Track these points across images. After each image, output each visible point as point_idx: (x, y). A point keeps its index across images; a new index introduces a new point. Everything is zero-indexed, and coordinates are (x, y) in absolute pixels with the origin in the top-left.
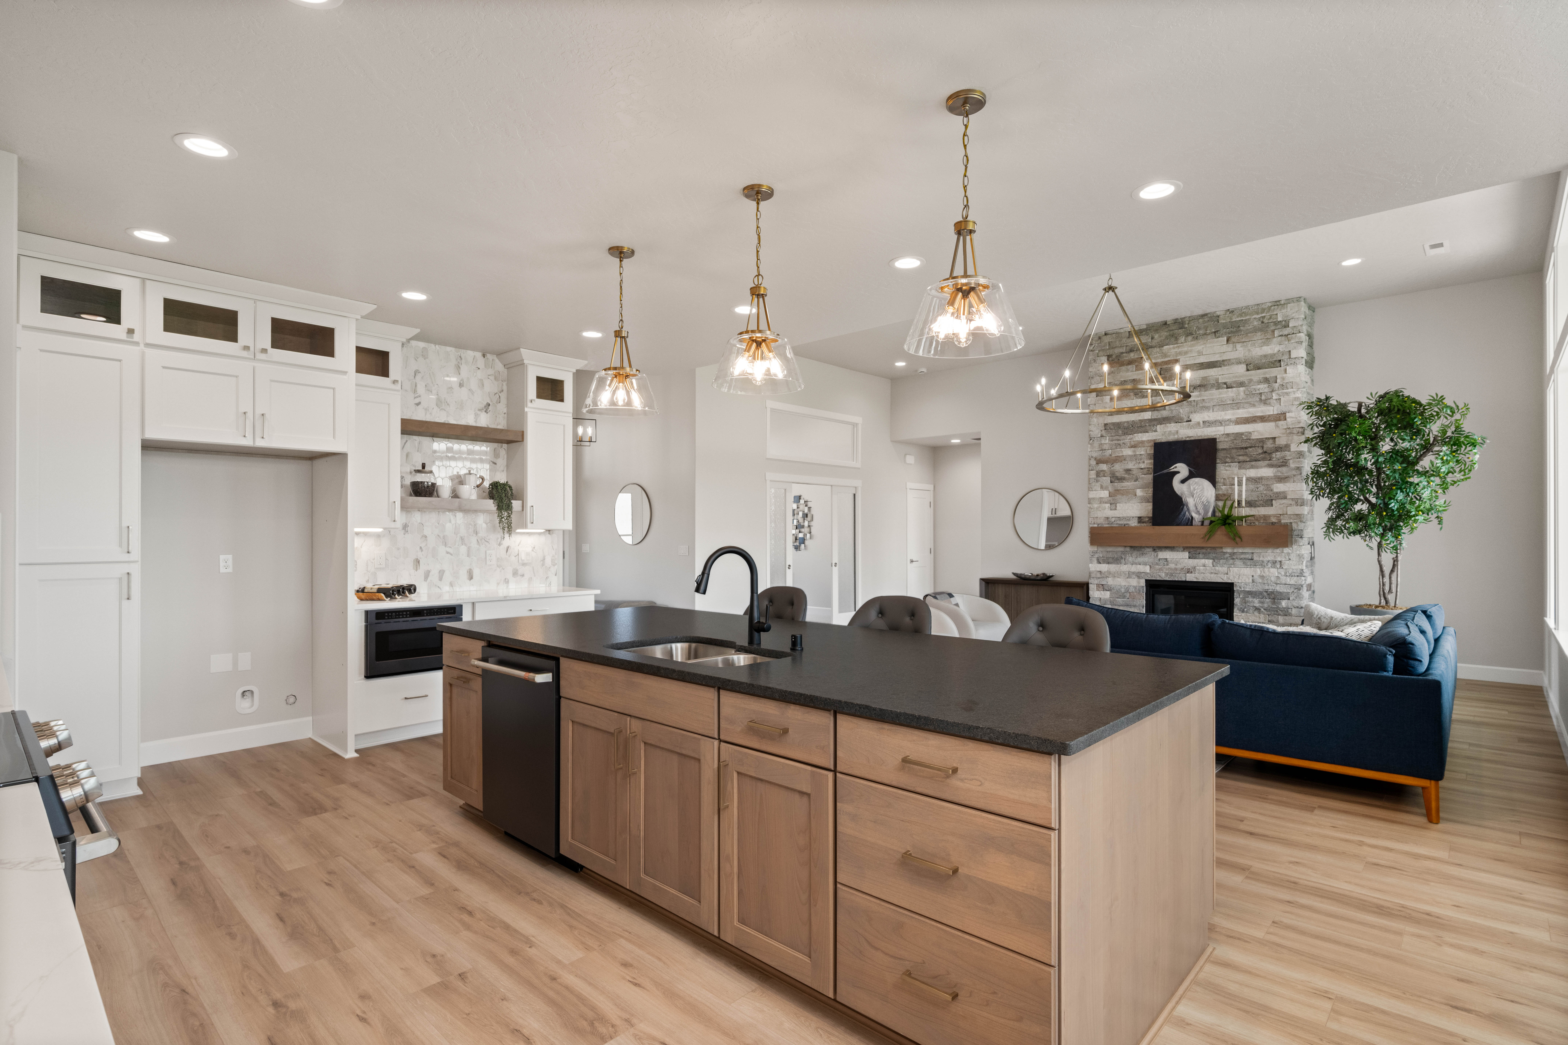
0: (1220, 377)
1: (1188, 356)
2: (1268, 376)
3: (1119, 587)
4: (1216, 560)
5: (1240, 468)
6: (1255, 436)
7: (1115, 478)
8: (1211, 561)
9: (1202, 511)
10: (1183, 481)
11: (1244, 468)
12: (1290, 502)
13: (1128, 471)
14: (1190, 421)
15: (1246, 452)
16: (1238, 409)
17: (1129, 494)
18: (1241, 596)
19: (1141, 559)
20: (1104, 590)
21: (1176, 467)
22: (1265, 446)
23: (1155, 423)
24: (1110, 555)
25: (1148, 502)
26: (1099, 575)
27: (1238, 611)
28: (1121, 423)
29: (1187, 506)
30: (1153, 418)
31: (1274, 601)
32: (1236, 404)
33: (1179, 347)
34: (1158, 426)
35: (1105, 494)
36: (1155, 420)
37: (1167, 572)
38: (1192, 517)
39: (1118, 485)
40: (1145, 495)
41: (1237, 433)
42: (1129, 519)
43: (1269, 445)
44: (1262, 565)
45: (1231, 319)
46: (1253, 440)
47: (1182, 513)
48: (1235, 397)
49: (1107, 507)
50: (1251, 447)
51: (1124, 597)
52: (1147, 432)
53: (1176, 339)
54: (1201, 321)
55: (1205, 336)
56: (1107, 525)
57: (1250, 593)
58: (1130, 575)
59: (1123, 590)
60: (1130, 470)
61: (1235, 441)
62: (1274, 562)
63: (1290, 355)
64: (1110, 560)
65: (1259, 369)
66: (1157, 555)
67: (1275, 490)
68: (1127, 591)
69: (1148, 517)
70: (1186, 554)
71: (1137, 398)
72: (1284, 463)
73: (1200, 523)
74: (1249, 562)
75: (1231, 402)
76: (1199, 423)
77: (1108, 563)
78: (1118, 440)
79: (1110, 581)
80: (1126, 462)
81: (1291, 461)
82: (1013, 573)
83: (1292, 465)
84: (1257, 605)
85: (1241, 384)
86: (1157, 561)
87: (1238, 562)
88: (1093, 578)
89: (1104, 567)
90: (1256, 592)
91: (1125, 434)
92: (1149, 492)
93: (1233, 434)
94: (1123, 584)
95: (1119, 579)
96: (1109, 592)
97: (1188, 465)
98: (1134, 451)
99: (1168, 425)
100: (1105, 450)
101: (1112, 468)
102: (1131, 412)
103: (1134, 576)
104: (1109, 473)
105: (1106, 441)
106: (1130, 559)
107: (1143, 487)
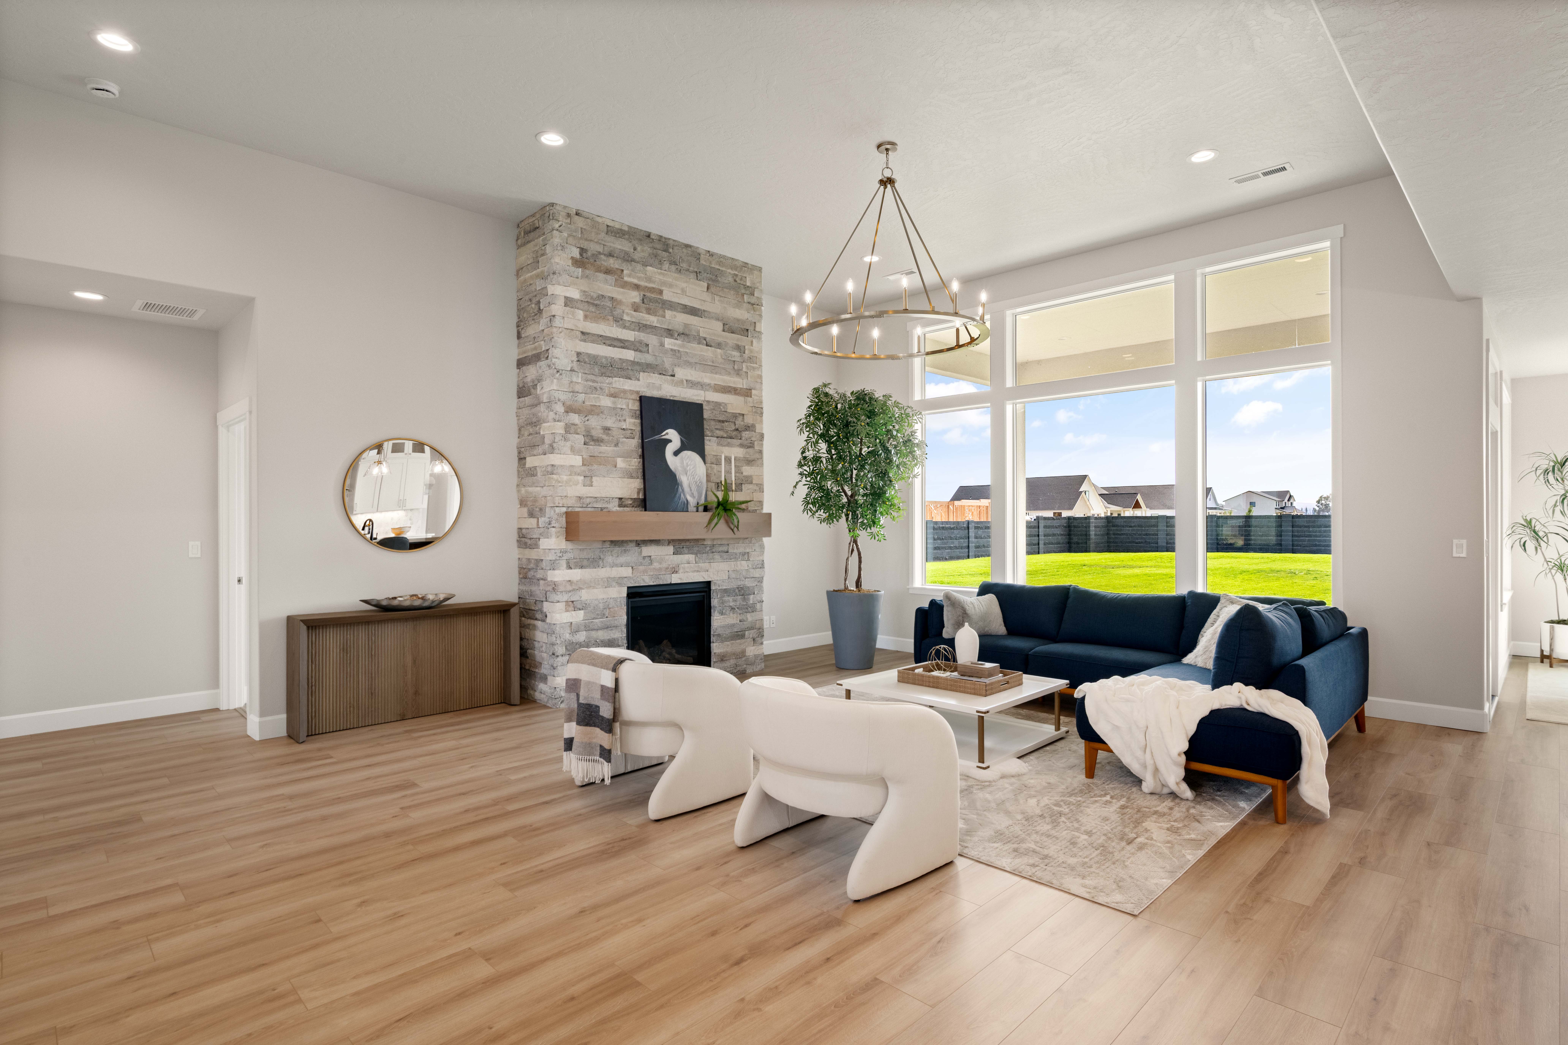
0: (701, 330)
1: (673, 290)
2: (740, 344)
3: (596, 602)
4: (698, 555)
5: (719, 444)
6: (730, 410)
7: (591, 439)
8: (694, 556)
9: (696, 494)
10: (676, 453)
11: (722, 445)
12: (755, 487)
13: (607, 429)
14: (673, 376)
15: (723, 427)
16: (716, 373)
17: (609, 463)
18: (719, 596)
19: (622, 559)
20: (576, 609)
21: (667, 434)
22: (737, 422)
23: (638, 368)
24: (584, 555)
25: (632, 477)
26: (569, 588)
27: (718, 615)
28: (598, 356)
29: (682, 486)
30: (636, 360)
31: (744, 598)
32: (714, 368)
33: (663, 274)
34: (641, 374)
35: (577, 461)
36: (638, 363)
37: (652, 573)
38: (687, 501)
39: (594, 449)
40: (628, 467)
41: (716, 402)
42: (609, 500)
43: (739, 422)
44: (734, 557)
45: (710, 263)
46: (729, 413)
47: (678, 495)
48: (714, 359)
49: (580, 482)
50: (727, 422)
51: (603, 615)
52: (630, 379)
53: (661, 263)
54: (684, 250)
55: (688, 273)
56: (580, 509)
57: (726, 591)
58: (608, 582)
59: (601, 606)
60: (609, 430)
61: (714, 411)
62: (744, 554)
63: (755, 327)
64: (585, 563)
65: (732, 332)
66: (641, 552)
67: (745, 474)
68: (609, 606)
69: (631, 499)
70: (671, 549)
71: (617, 326)
72: (751, 446)
73: (695, 509)
74: (725, 556)
75: (711, 364)
76: (682, 381)
77: (582, 567)
78: (594, 381)
79: (585, 595)
80: (604, 416)
81: (756, 443)
82: (361, 601)
83: (757, 448)
84: (731, 604)
85: (719, 346)
86: (641, 560)
87: (717, 556)
88: (562, 592)
89: (576, 574)
90: (730, 589)
91: (602, 374)
92: (633, 463)
93: (713, 402)
94: (601, 596)
95: (595, 591)
96: (582, 612)
97: (680, 433)
98: (614, 403)
99: (652, 374)
100: (578, 392)
101: (587, 423)
102: (610, 346)
103: (614, 584)
104: (584, 429)
105: (578, 378)
106: (609, 559)
107: (626, 456)
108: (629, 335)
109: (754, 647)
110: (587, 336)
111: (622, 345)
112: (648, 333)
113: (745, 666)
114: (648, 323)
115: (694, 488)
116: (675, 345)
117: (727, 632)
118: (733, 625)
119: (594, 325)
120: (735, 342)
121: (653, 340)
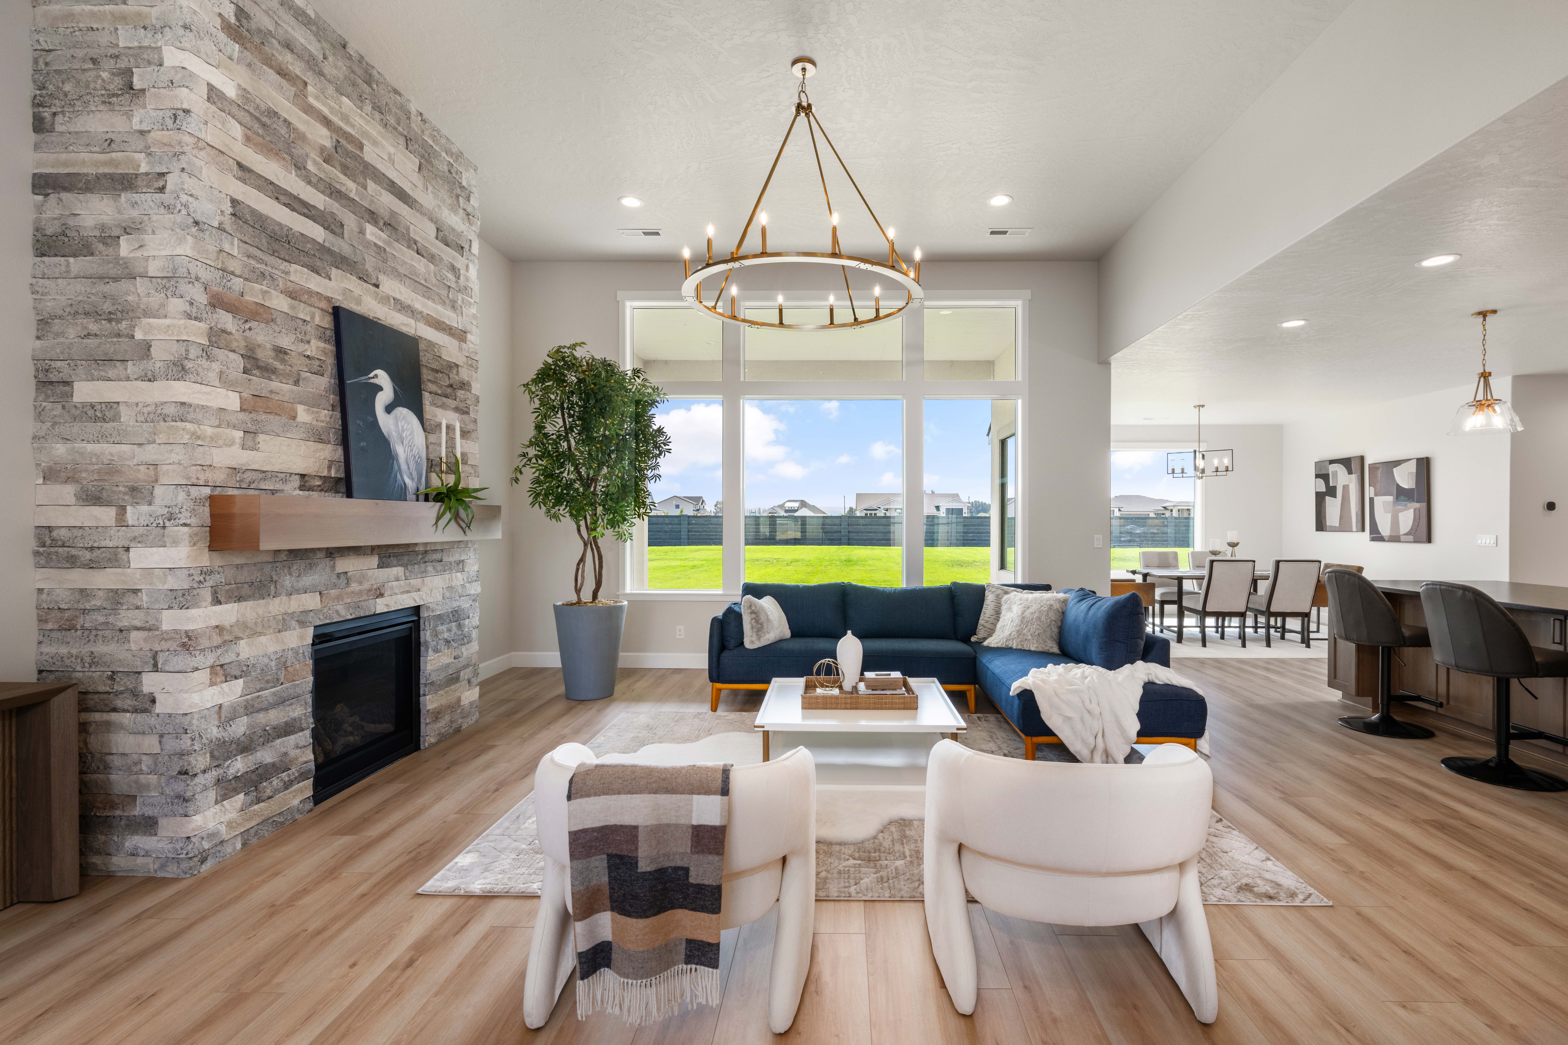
0: (412, 227)
1: (377, 150)
3: (266, 660)
5: (436, 404)
6: (444, 355)
7: (255, 365)
8: (403, 569)
10: (389, 409)
11: (439, 406)
12: (470, 470)
13: (280, 352)
14: (377, 286)
15: (438, 379)
16: (429, 298)
17: (285, 412)
18: (429, 626)
19: (308, 580)
20: (228, 677)
21: (376, 376)
22: (451, 375)
23: (329, 258)
24: (244, 576)
25: (327, 441)
26: (217, 639)
30: (326, 244)
31: (459, 624)
32: (426, 290)
33: (364, 119)
34: (334, 269)
35: (231, 401)
36: (329, 251)
37: (349, 601)
38: (405, 484)
39: (260, 384)
40: (315, 422)
42: (284, 477)
43: (454, 376)
44: (448, 568)
45: (423, 131)
47: (393, 475)
48: (426, 276)
49: (238, 441)
50: (441, 372)
51: (277, 682)
52: (318, 273)
53: (361, 99)
55: (395, 133)
56: (235, 492)
58: (285, 622)
59: (273, 665)
60: (285, 353)
61: (431, 355)
62: (458, 563)
63: (470, 246)
64: (246, 590)
65: (447, 245)
66: (334, 568)
68: (283, 664)
69: (320, 477)
70: (374, 560)
71: (296, 174)
72: (466, 410)
73: (414, 497)
74: (439, 566)
75: (423, 282)
76: (388, 297)
77: (240, 599)
78: (260, 261)
79: (246, 650)
80: (277, 329)
81: (471, 408)
83: (473, 415)
84: (446, 636)
85: (432, 258)
86: (334, 579)
88: (197, 649)
89: (230, 613)
90: (444, 614)
91: (273, 252)
92: (328, 419)
93: (428, 340)
94: (271, 649)
95: (263, 639)
96: (241, 681)
98: (292, 308)
99: (349, 275)
100: (233, 273)
101: (248, 333)
102: (284, 204)
103: (294, 623)
104: (243, 344)
105: (234, 247)
106: (287, 581)
107: (312, 403)
108: (318, 199)
109: (469, 692)
110: (247, 175)
111: (306, 211)
112: (344, 207)
113: (460, 721)
114: (343, 189)
115: (412, 465)
116: (380, 238)
117: (441, 678)
118: (448, 666)
119: (259, 157)
120: (451, 260)
121: (350, 221)
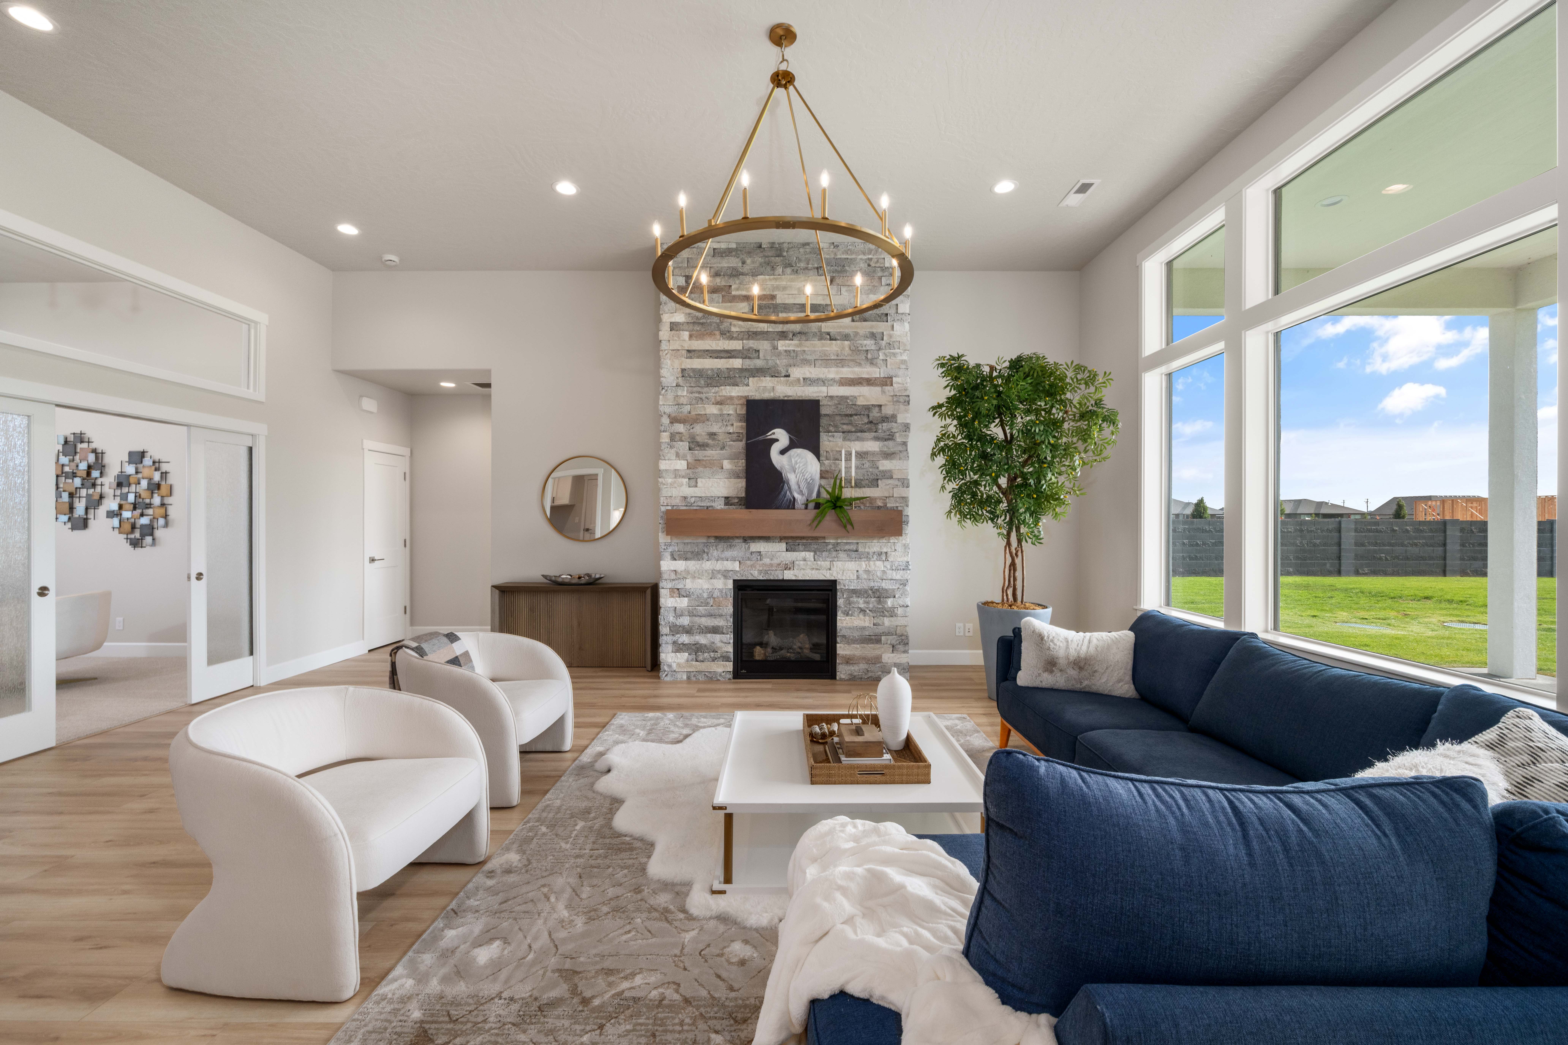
1: (787, 292)
2: (875, 331)
3: (701, 591)
4: (818, 553)
5: (844, 439)
6: (861, 402)
7: (695, 444)
8: (812, 554)
9: (805, 491)
10: (783, 452)
11: (849, 440)
12: (896, 482)
13: (712, 435)
14: (788, 376)
15: (851, 420)
16: (843, 367)
17: (714, 465)
18: (845, 596)
19: (729, 553)
20: (680, 596)
21: (774, 433)
22: (871, 415)
23: (747, 374)
24: (688, 548)
25: (738, 477)
26: (673, 576)
27: (842, 615)
28: (703, 369)
29: (788, 484)
30: (744, 367)
31: (880, 600)
32: (840, 362)
33: (776, 279)
34: (751, 379)
35: (681, 465)
36: (747, 370)
37: (761, 569)
38: (794, 498)
39: (699, 454)
40: (734, 468)
41: (842, 397)
42: (713, 499)
43: (875, 414)
44: (868, 557)
45: (835, 254)
46: (859, 406)
47: (783, 493)
48: (839, 352)
49: (685, 483)
50: (856, 415)
51: (707, 604)
52: (737, 385)
53: (773, 269)
54: (801, 250)
55: (807, 271)
56: (684, 508)
57: (854, 591)
58: (713, 574)
59: (705, 595)
60: (715, 435)
61: (839, 406)
62: (880, 554)
63: (897, 309)
64: (689, 555)
65: (865, 320)
66: (749, 548)
67: (881, 468)
68: (711, 596)
69: (738, 498)
70: (783, 546)
71: (724, 339)
72: (891, 437)
73: (803, 507)
74: (854, 554)
75: (835, 358)
76: (799, 380)
77: (686, 559)
78: (700, 393)
79: (689, 584)
80: (710, 423)
81: (897, 435)
83: (899, 439)
84: (862, 606)
85: (846, 337)
86: (748, 555)
87: (842, 555)
88: (666, 580)
89: (680, 565)
90: (861, 590)
91: (708, 385)
92: (740, 464)
93: (837, 396)
94: (706, 586)
95: (700, 581)
96: (686, 599)
97: (788, 432)
98: (721, 410)
99: (763, 378)
100: (682, 404)
101: (691, 431)
102: (716, 358)
103: (720, 576)
104: (688, 436)
105: (683, 392)
106: (715, 553)
107: (732, 458)
108: (736, 345)
109: (892, 655)
110: (693, 353)
111: (729, 355)
112: (759, 340)
113: (880, 673)
114: (759, 330)
115: (803, 486)
116: (789, 345)
117: (855, 635)
118: (864, 628)
119: (699, 342)
120: (868, 330)
121: (764, 346)
